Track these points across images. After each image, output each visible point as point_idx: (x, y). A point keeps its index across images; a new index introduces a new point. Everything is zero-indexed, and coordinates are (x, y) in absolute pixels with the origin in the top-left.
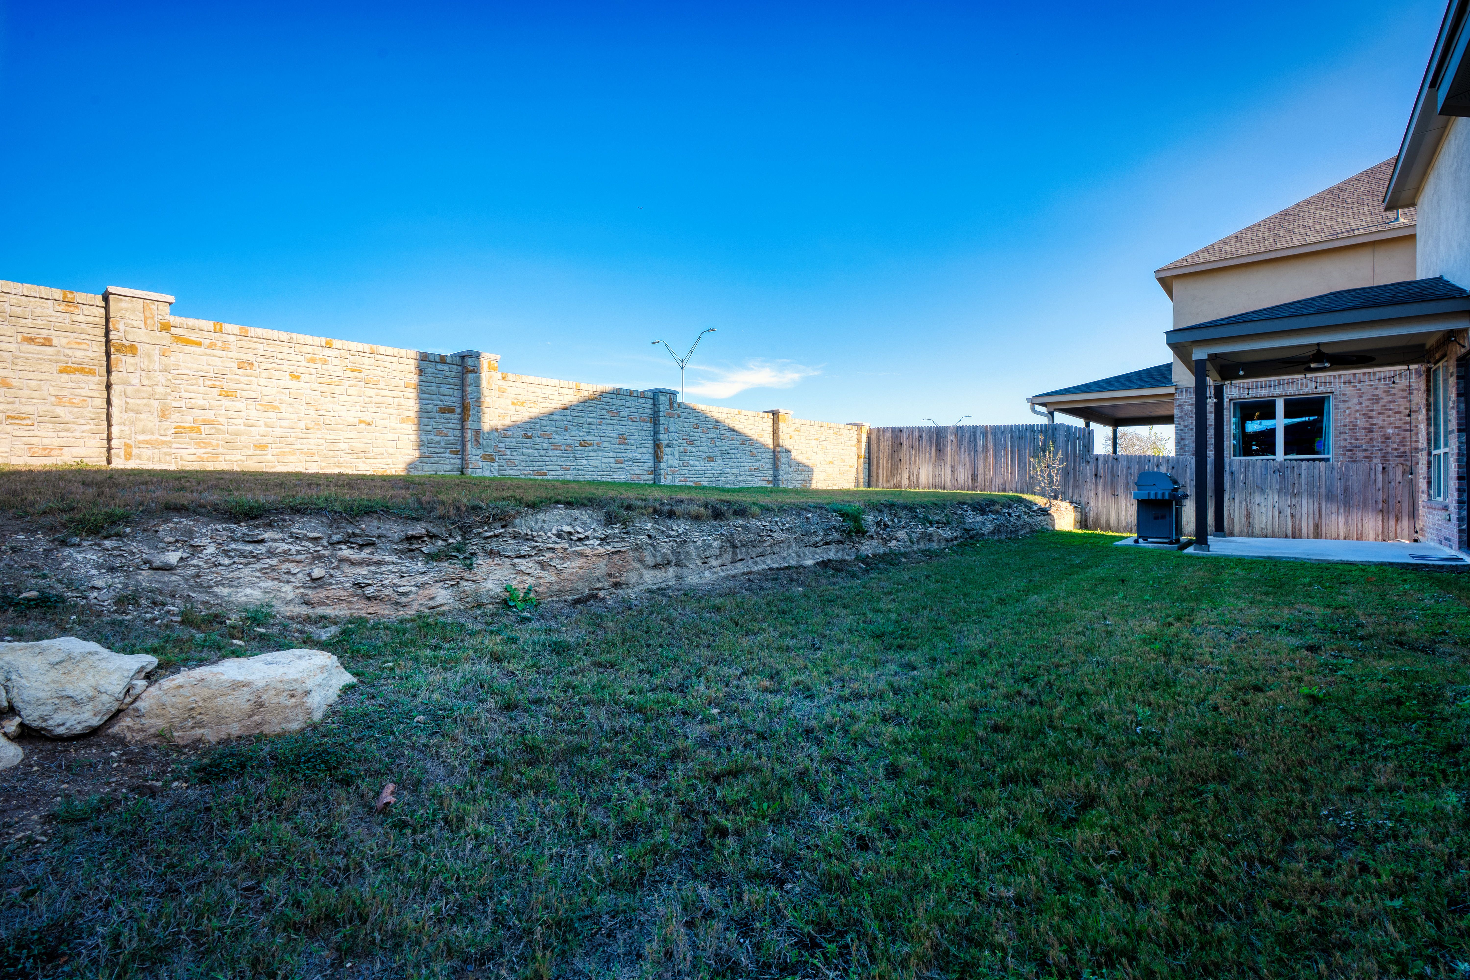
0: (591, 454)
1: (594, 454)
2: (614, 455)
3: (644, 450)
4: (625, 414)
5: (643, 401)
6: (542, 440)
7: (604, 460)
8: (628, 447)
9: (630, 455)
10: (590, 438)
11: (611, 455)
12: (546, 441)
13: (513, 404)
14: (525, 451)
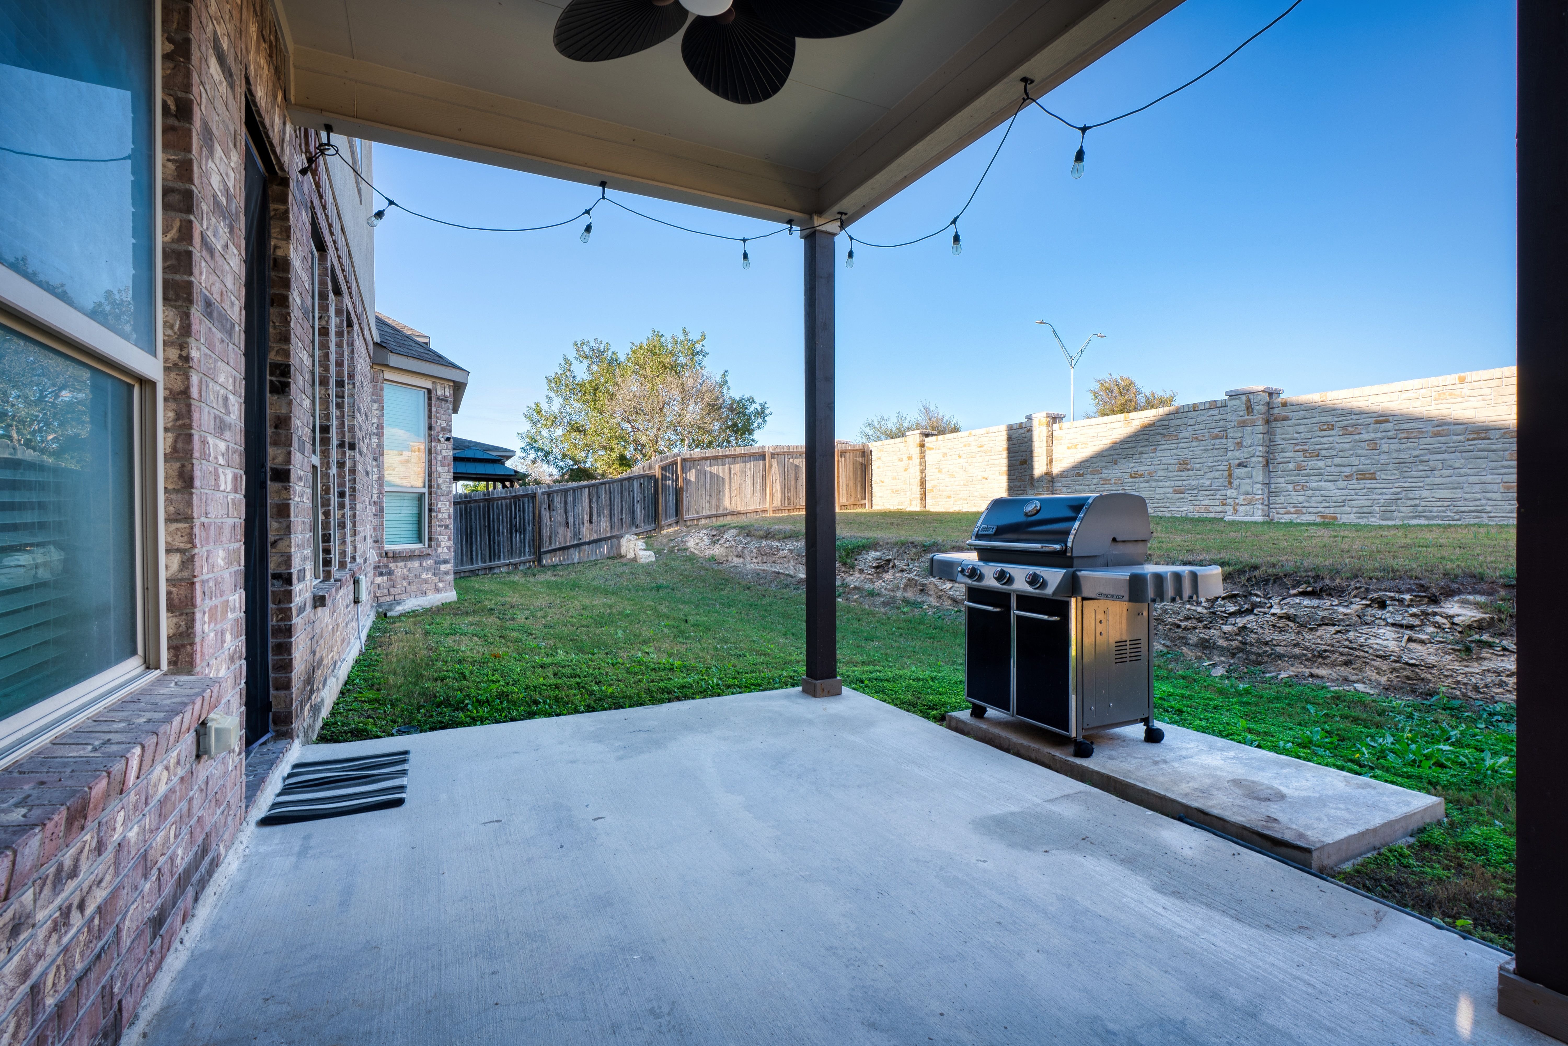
0: (1142, 485)
1: (1147, 485)
2: (1172, 484)
3: (1217, 474)
4: (1187, 434)
5: (1216, 412)
6: (1093, 476)
7: (1158, 490)
8: (1191, 473)
9: (1194, 483)
10: (1142, 468)
11: (1167, 484)
12: (1096, 476)
13: (1069, 448)
14: (1077, 487)
